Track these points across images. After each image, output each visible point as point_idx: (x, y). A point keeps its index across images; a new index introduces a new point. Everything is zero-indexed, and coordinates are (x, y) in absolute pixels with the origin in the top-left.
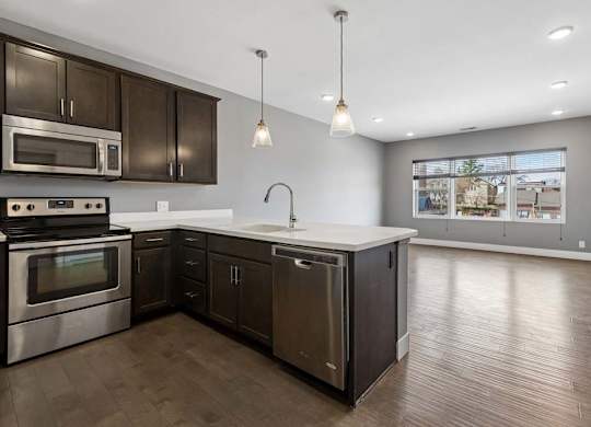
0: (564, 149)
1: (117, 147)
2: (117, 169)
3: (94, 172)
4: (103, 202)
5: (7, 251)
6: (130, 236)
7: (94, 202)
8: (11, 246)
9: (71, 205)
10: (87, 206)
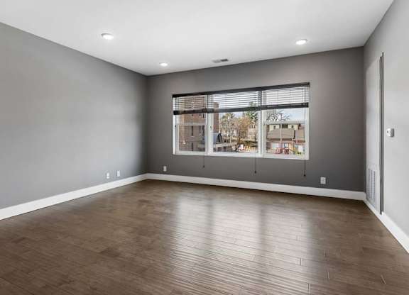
0: (307, 84)
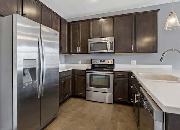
1: (113, 42)
2: (113, 50)
3: (107, 51)
4: (112, 60)
5: (86, 72)
6: (113, 72)
7: (110, 61)
8: (86, 71)
9: (104, 61)
10: (108, 62)
